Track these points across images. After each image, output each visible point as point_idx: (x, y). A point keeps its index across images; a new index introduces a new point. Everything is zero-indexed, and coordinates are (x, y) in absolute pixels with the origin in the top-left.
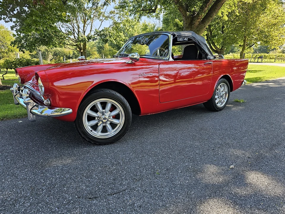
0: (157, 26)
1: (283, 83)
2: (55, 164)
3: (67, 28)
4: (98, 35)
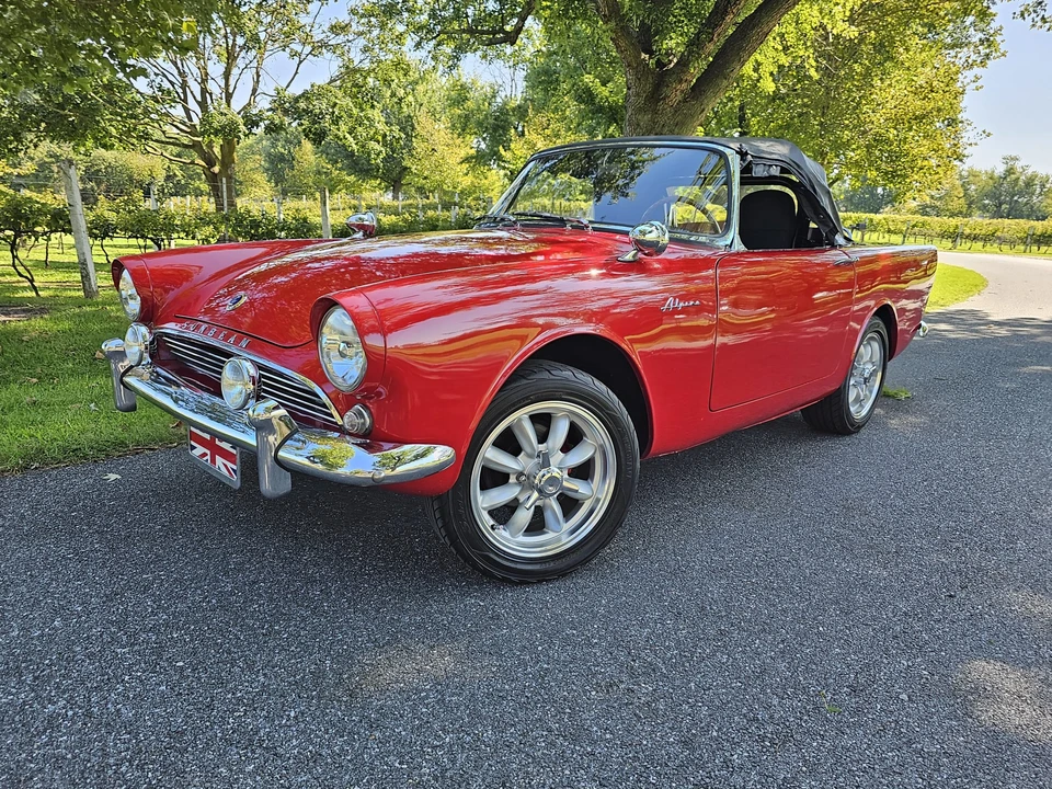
0: (503, 94)
1: (980, 325)
2: (397, 681)
3: (156, 75)
4: (286, 112)
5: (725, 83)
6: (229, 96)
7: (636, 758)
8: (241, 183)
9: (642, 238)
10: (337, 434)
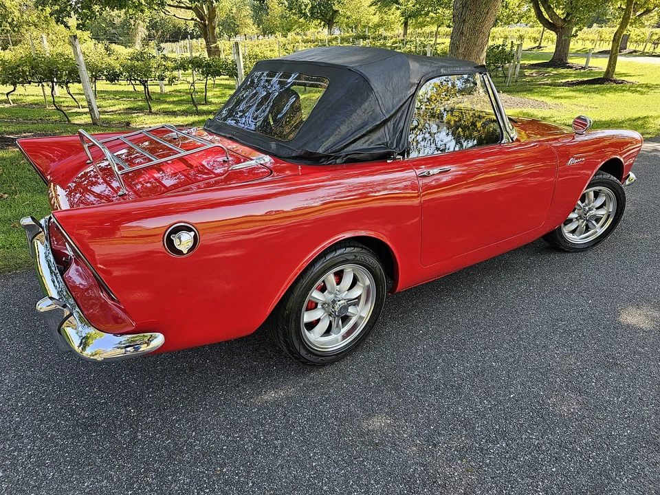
8: (238, 26)
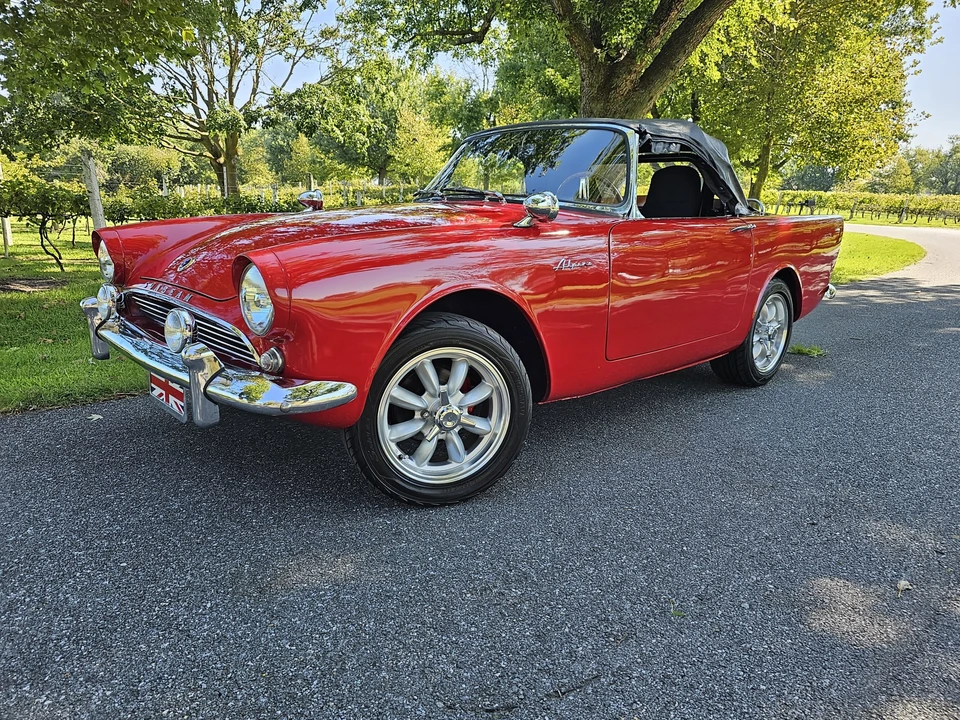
0: (476, 88)
1: (909, 291)
2: (302, 582)
3: (170, 78)
4: (281, 109)
5: (671, 73)
6: (232, 96)
7: (493, 647)
8: (246, 173)
9: (535, 206)
10: (258, 373)
